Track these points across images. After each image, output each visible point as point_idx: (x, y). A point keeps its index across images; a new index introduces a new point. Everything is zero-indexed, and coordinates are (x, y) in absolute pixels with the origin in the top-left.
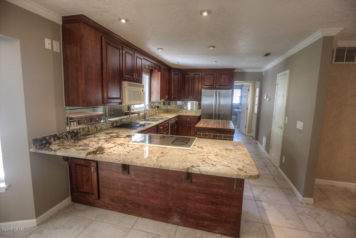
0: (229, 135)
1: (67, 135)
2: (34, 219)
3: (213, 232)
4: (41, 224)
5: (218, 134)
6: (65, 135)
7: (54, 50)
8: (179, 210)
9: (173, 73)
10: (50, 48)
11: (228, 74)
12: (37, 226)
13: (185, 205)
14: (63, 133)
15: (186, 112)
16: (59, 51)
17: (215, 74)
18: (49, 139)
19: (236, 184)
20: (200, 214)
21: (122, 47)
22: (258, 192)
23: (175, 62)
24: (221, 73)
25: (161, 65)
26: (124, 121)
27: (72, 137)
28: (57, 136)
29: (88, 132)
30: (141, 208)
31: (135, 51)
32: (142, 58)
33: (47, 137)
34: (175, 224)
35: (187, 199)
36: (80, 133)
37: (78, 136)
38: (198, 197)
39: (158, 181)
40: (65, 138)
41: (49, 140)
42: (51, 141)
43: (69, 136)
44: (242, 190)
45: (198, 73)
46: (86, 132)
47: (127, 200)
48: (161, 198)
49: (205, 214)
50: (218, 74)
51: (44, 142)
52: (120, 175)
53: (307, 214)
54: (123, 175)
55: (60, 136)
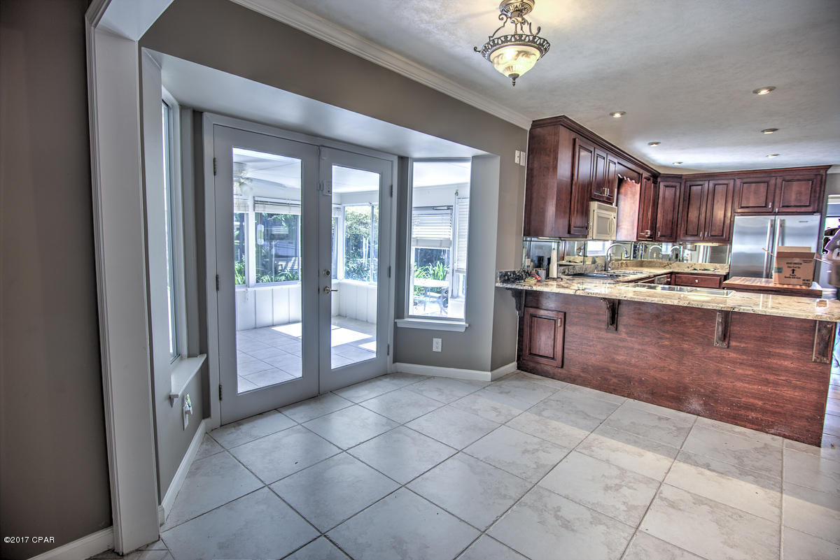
2: (490, 372)
3: (767, 433)
4: (496, 380)
6: (521, 273)
7: (521, 163)
8: (702, 391)
9: (662, 185)
13: (715, 383)
16: (524, 165)
17: (772, 182)
18: (510, 275)
19: (816, 351)
20: (743, 400)
21: (595, 148)
24: (788, 178)
25: (641, 171)
28: (516, 273)
30: (633, 384)
33: (508, 272)
34: (694, 414)
35: (719, 373)
38: (740, 371)
39: (667, 343)
44: (828, 362)
45: (725, 182)
47: (609, 371)
48: (670, 370)
49: (751, 400)
50: (779, 181)
52: (602, 333)
54: (607, 332)
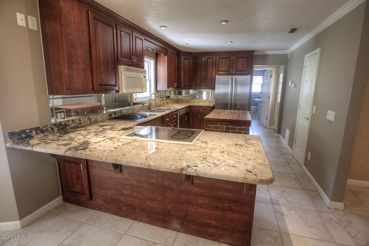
0: (244, 127)
1: (52, 128)
2: (18, 220)
3: (219, 242)
4: (26, 226)
5: (231, 127)
6: (50, 127)
7: (30, 28)
8: (179, 214)
9: (182, 58)
10: (24, 25)
11: (246, 57)
12: (22, 228)
13: (186, 210)
14: (47, 125)
15: (198, 102)
16: (36, 29)
17: (232, 58)
18: (30, 132)
19: (246, 187)
20: (204, 220)
21: (116, 24)
22: (277, 193)
23: (184, 44)
24: (238, 56)
25: (167, 48)
26: (124, 112)
27: (59, 130)
28: (40, 129)
29: (79, 124)
30: (137, 211)
31: (133, 30)
32: (143, 38)
33: (26, 130)
34: (175, 231)
35: (188, 203)
36: (69, 125)
37: (66, 129)
38: (201, 201)
39: (154, 181)
40: (51, 131)
41: (30, 134)
42: (33, 135)
43: (56, 129)
44: (253, 194)
45: (212, 57)
46: (76, 124)
47: (121, 202)
48: (158, 201)
49: (209, 221)
50: (234, 58)
51: (23, 136)
52: (112, 174)
53: (335, 222)
54: (115, 173)
55: (44, 129)
